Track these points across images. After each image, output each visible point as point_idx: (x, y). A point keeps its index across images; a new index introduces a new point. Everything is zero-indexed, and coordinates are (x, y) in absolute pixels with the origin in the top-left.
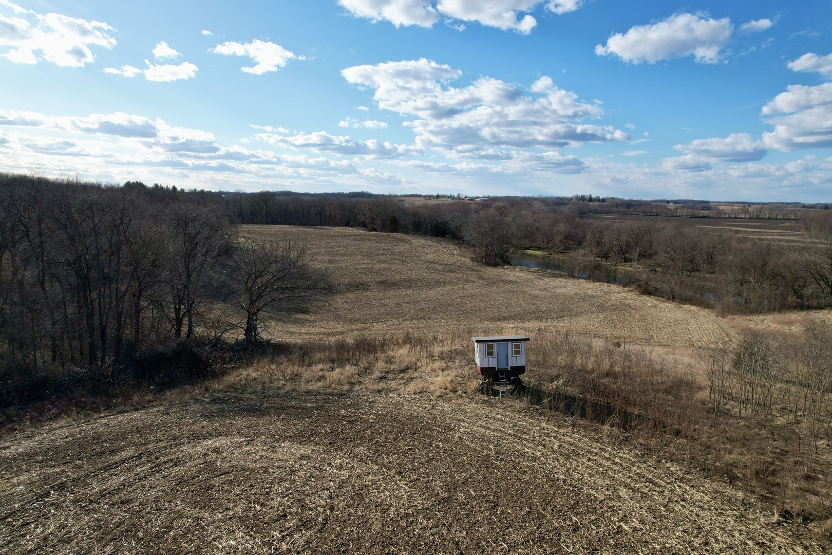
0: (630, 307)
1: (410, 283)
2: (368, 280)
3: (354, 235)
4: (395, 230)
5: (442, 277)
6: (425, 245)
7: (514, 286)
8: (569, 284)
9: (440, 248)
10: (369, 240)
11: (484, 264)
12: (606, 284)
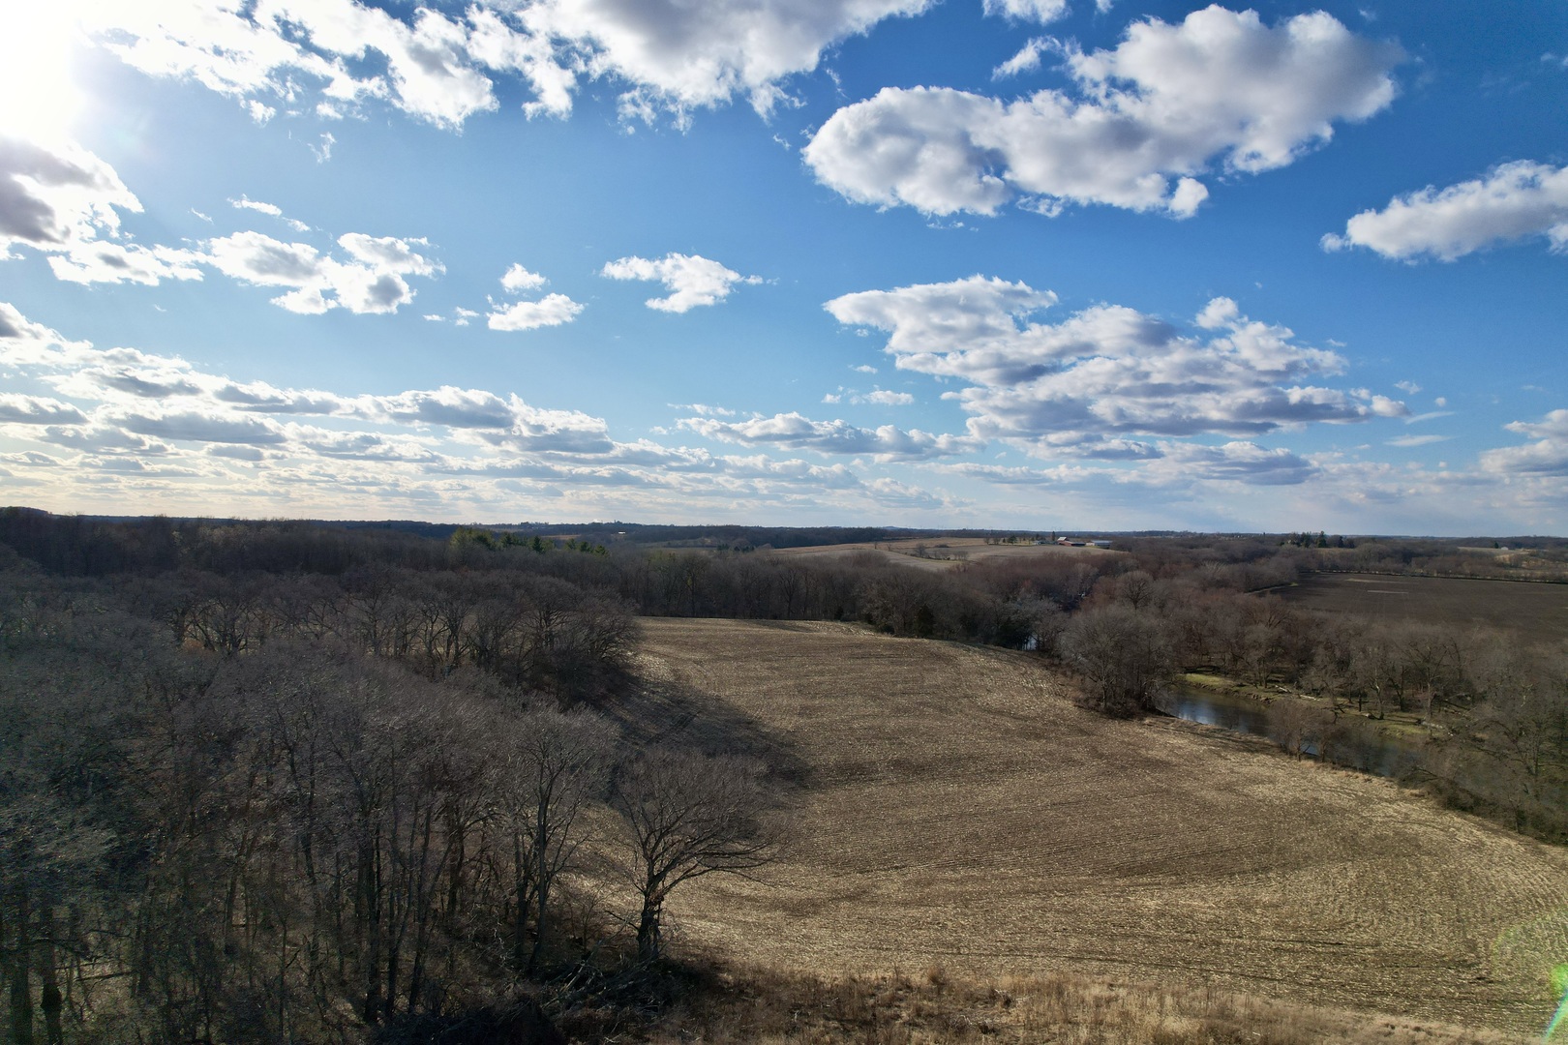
0: (1418, 847)
1: (954, 765)
2: (874, 757)
3: (850, 646)
4: (927, 633)
5: (1017, 750)
6: (984, 667)
7: (1162, 776)
8: (1280, 773)
9: (1015, 676)
10: (879, 656)
11: (1103, 713)
12: (1362, 777)
